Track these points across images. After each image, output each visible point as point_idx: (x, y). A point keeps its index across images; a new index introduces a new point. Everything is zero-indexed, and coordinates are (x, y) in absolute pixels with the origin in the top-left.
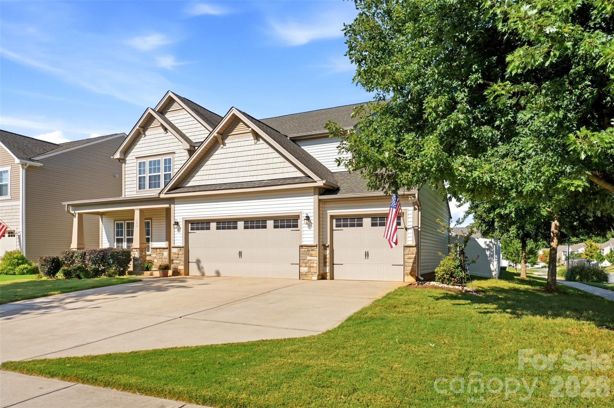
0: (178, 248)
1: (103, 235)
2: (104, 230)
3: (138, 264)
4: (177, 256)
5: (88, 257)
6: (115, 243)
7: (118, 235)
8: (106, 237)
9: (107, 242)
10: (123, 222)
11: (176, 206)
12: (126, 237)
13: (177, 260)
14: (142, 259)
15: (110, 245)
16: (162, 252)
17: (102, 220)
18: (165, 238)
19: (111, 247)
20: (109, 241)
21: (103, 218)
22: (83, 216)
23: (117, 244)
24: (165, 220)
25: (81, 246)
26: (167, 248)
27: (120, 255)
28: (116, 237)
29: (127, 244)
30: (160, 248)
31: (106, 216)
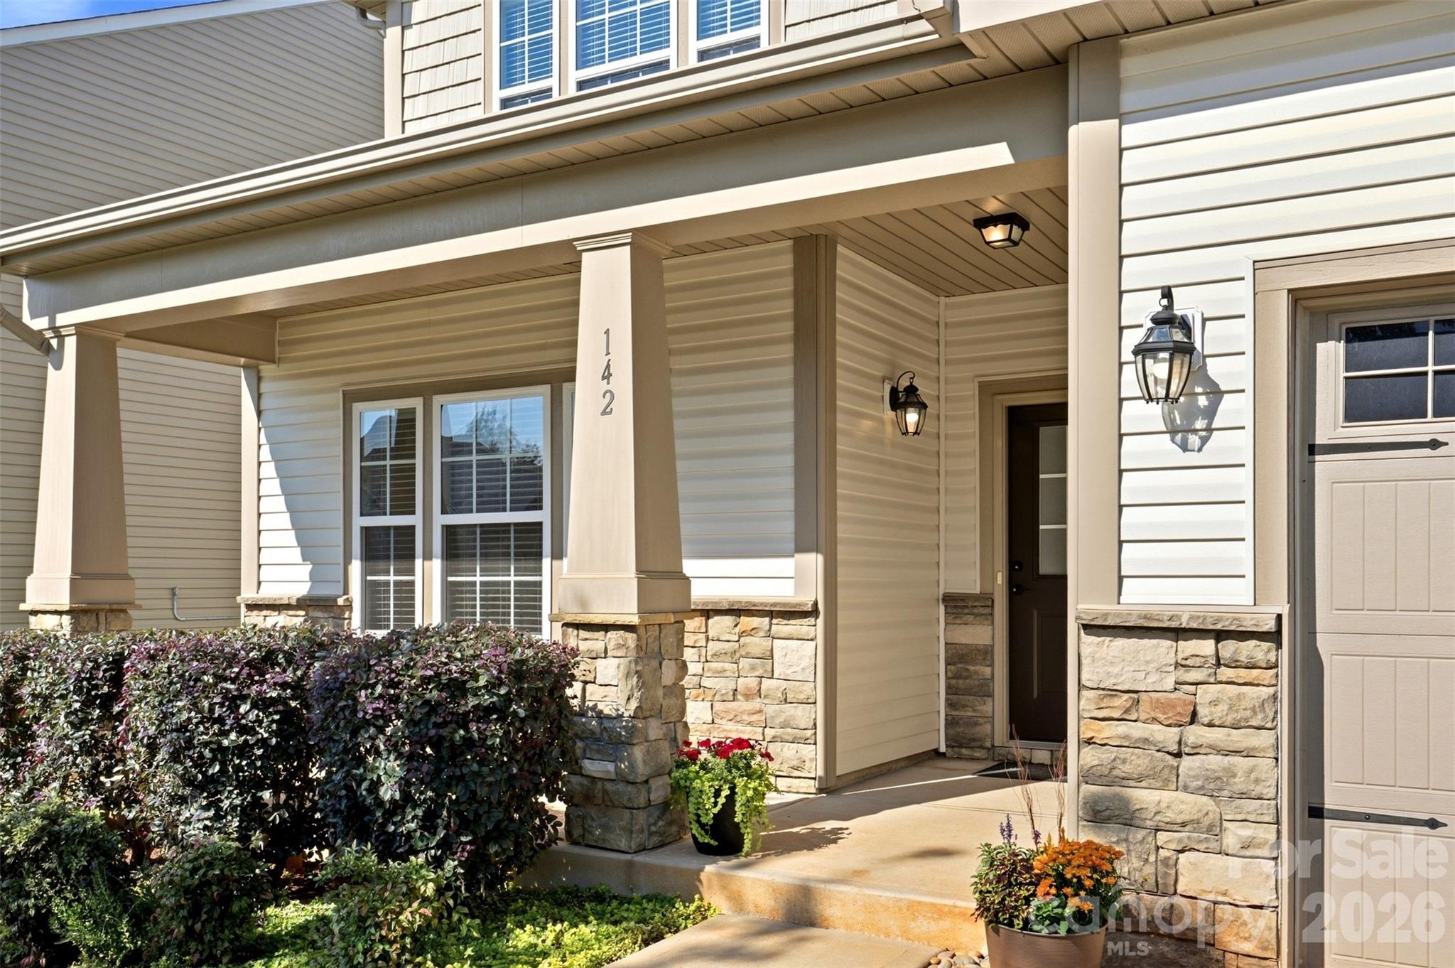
0: (1178, 633)
1: (265, 505)
2: (269, 470)
3: (621, 778)
4: (1168, 736)
5: (143, 718)
6: (356, 567)
7: (372, 505)
8: (285, 520)
9: (296, 555)
10: (416, 403)
11: (1134, 133)
12: (441, 520)
13: (1170, 780)
14: (655, 730)
15: (313, 577)
16: (757, 644)
17: (258, 398)
18: (788, 527)
19: (325, 591)
20: (308, 550)
21: (265, 387)
22: (120, 352)
23: (366, 572)
24: (787, 373)
25: (105, 592)
26: (814, 612)
27: (484, 713)
28: (359, 522)
29: (447, 572)
30: (736, 611)
31: (285, 369)
